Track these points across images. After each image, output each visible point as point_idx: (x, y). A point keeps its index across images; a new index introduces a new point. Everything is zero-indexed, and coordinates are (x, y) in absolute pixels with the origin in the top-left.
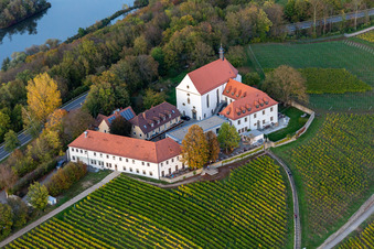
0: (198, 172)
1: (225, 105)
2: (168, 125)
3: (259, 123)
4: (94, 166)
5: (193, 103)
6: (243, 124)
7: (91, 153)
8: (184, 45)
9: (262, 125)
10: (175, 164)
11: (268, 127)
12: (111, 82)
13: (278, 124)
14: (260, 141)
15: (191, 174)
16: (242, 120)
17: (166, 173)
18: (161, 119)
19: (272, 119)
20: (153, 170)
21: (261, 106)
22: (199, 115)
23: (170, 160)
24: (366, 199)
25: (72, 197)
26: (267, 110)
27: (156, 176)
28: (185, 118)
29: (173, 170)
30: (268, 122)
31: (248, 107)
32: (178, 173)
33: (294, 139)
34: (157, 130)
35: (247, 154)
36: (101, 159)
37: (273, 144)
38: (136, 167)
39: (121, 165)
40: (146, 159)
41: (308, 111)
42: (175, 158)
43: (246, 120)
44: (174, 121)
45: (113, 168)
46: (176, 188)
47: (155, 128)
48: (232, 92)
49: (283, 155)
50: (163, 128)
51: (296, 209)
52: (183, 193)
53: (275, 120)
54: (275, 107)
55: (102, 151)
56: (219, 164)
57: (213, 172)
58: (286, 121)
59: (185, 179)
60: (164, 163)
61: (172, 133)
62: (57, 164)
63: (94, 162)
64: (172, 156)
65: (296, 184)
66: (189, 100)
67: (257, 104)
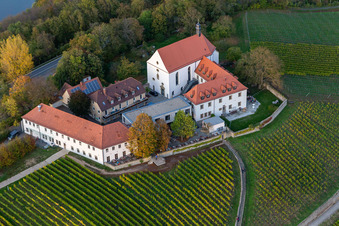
0: (145, 160)
1: (196, 82)
2: (131, 102)
3: (224, 108)
4: (45, 140)
5: (162, 80)
6: (207, 109)
7: (42, 128)
8: (175, 10)
9: (228, 110)
10: (121, 150)
11: (235, 112)
12: (85, 49)
13: (246, 110)
14: (219, 129)
15: (137, 162)
16: (206, 104)
17: (112, 158)
18: (123, 96)
19: (239, 104)
20: (98, 155)
21: (228, 90)
22: (167, 92)
23: (116, 147)
24: (321, 204)
25: (11, 175)
26: (235, 96)
27: (100, 161)
28: (154, 93)
29: (120, 156)
30: (235, 106)
31: (214, 91)
32: (125, 159)
33: (257, 129)
34: (117, 107)
35: (201, 144)
36: (51, 136)
37: (233, 135)
38: (83, 148)
39: (69, 144)
40: (92, 143)
41: (281, 97)
42: (123, 145)
43: (210, 104)
44: (138, 98)
45: (62, 146)
46: (116, 178)
47: (115, 104)
48: (203, 71)
49: (241, 147)
50: (124, 105)
51: (240, 211)
52: (123, 184)
53: (244, 105)
54: (244, 93)
55: (52, 129)
56: (170, 153)
57: (160, 162)
58: (255, 107)
59: (131, 167)
60: (110, 149)
61: (128, 114)
62: (9, 135)
63: (45, 137)
64: (119, 143)
65: (248, 181)
66: (158, 76)
67: (223, 88)
